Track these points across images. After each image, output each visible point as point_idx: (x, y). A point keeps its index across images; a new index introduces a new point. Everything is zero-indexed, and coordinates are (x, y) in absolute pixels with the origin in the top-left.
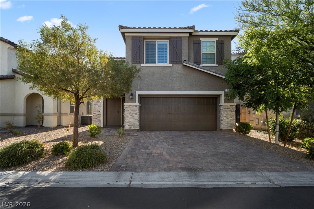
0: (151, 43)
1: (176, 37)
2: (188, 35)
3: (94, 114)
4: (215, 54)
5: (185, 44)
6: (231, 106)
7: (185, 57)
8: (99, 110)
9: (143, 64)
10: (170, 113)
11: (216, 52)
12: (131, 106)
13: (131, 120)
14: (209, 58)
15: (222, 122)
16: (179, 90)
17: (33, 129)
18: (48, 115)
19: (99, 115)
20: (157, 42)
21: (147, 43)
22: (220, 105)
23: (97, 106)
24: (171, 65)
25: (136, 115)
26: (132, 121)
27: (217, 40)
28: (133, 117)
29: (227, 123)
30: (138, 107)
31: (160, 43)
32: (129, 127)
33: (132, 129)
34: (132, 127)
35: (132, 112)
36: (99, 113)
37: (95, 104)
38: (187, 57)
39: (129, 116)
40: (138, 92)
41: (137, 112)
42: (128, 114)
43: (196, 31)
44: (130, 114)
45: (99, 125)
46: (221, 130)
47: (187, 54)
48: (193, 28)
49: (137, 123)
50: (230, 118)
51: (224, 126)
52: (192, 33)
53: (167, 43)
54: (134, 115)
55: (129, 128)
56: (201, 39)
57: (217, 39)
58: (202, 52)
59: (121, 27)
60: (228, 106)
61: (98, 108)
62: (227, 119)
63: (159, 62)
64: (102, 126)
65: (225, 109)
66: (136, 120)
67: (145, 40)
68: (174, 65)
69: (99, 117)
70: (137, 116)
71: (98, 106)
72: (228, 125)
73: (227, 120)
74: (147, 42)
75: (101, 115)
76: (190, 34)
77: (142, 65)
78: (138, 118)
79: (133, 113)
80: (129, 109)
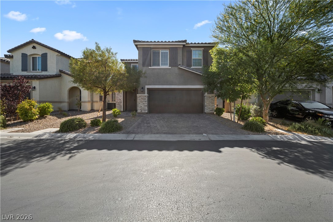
0: (157, 52)
1: (174, 48)
2: (182, 46)
3: (117, 102)
4: (202, 59)
5: (180, 53)
6: (212, 96)
7: (180, 62)
8: (120, 99)
9: (151, 66)
11: (202, 58)
12: (142, 96)
13: (142, 106)
14: (197, 62)
15: (206, 107)
16: (176, 85)
17: (74, 112)
18: (85, 102)
19: (120, 102)
20: (161, 51)
21: (154, 52)
22: (205, 95)
23: (118, 96)
24: (170, 67)
25: (145, 103)
26: (143, 106)
27: (203, 50)
28: (144, 104)
29: (209, 108)
30: (147, 97)
31: (162, 51)
33: (143, 112)
34: (143, 111)
35: (143, 100)
37: (118, 94)
38: (182, 62)
39: (140, 103)
40: (147, 87)
41: (146, 100)
43: (188, 43)
44: (141, 101)
45: (120, 110)
46: (205, 113)
47: (181, 59)
48: (185, 41)
49: (146, 108)
51: (207, 111)
52: (185, 45)
53: (168, 51)
54: (144, 102)
55: (140, 112)
56: (191, 49)
57: (203, 49)
58: (192, 58)
59: (135, 41)
60: (210, 96)
61: (119, 97)
63: (162, 65)
64: (122, 110)
65: (208, 99)
66: (145, 106)
67: (152, 50)
68: (172, 67)
69: (120, 104)
70: (146, 103)
72: (210, 109)
73: (209, 106)
75: (121, 102)
76: (184, 45)
77: (149, 67)
78: (147, 104)
79: (143, 101)
80: (140, 98)
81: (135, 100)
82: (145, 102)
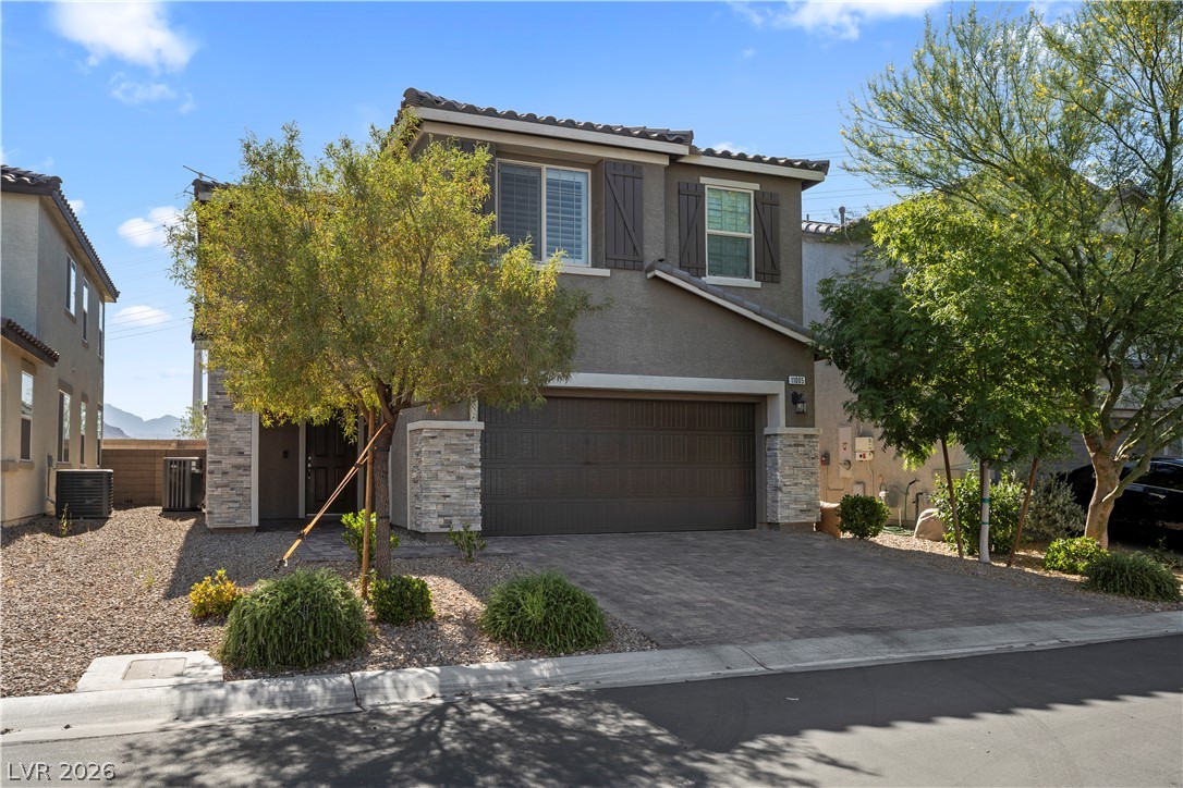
0: (519, 172)
1: (625, 163)
2: (665, 162)
3: (218, 466)
4: (749, 240)
5: (654, 198)
6: (806, 436)
7: (653, 244)
8: (240, 444)
10: (589, 463)
11: (752, 235)
12: (452, 434)
13: (448, 491)
14: (729, 256)
15: (780, 495)
16: (635, 370)
19: (238, 467)
20: (548, 173)
21: (506, 171)
22: (767, 431)
23: (229, 427)
24: (606, 272)
25: (471, 472)
26: (455, 493)
27: (755, 191)
28: (460, 478)
29: (796, 501)
30: (478, 435)
31: (554, 176)
32: (441, 521)
33: (453, 529)
34: (455, 520)
35: (454, 457)
36: (240, 460)
37: (221, 415)
38: (663, 246)
39: (442, 475)
41: (474, 456)
42: (439, 467)
43: (694, 151)
44: (445, 465)
45: (239, 517)
46: (774, 525)
47: (662, 233)
48: (684, 138)
49: (476, 504)
50: (804, 482)
51: (787, 512)
52: (682, 156)
53: (582, 178)
54: (462, 470)
55: (441, 527)
56: (703, 180)
57: (757, 187)
58: (707, 231)
59: (414, 98)
60: (795, 436)
61: (233, 436)
62: (796, 484)
64: (255, 523)
65: (791, 449)
66: (471, 493)
67: (498, 160)
68: (615, 271)
69: (240, 479)
70: (476, 476)
71: (233, 428)
72: (799, 506)
73: (794, 490)
74: (502, 165)
75: (248, 468)
76: (674, 158)
78: (478, 483)
79: (458, 464)
80: (440, 444)
81: (286, 454)
82: (471, 467)
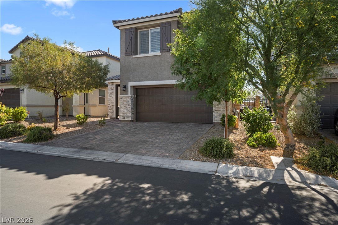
0: (145, 32)
1: (165, 23)
2: (177, 19)
3: (109, 105)
8: (113, 101)
9: (136, 54)
12: (124, 98)
13: (124, 111)
15: (214, 113)
16: (168, 79)
18: (75, 106)
19: (112, 106)
20: (150, 31)
21: (142, 33)
23: (111, 98)
26: (125, 111)
28: (126, 108)
29: (219, 115)
30: (130, 98)
31: (152, 31)
32: (123, 117)
33: (125, 119)
34: (126, 117)
35: (125, 103)
36: (113, 104)
39: (123, 107)
40: (130, 84)
41: (129, 103)
42: (122, 105)
44: (123, 105)
45: (113, 116)
46: (213, 123)
48: (179, 10)
49: (130, 114)
50: (223, 110)
51: (216, 119)
53: (159, 29)
54: (127, 106)
55: (123, 119)
62: (220, 110)
63: (152, 51)
64: (115, 117)
66: (129, 111)
67: (139, 30)
68: (163, 53)
69: (113, 108)
70: (130, 107)
72: (220, 117)
73: (219, 112)
75: (114, 106)
77: (134, 56)
78: (130, 109)
79: (126, 105)
80: (122, 100)
82: (129, 105)
